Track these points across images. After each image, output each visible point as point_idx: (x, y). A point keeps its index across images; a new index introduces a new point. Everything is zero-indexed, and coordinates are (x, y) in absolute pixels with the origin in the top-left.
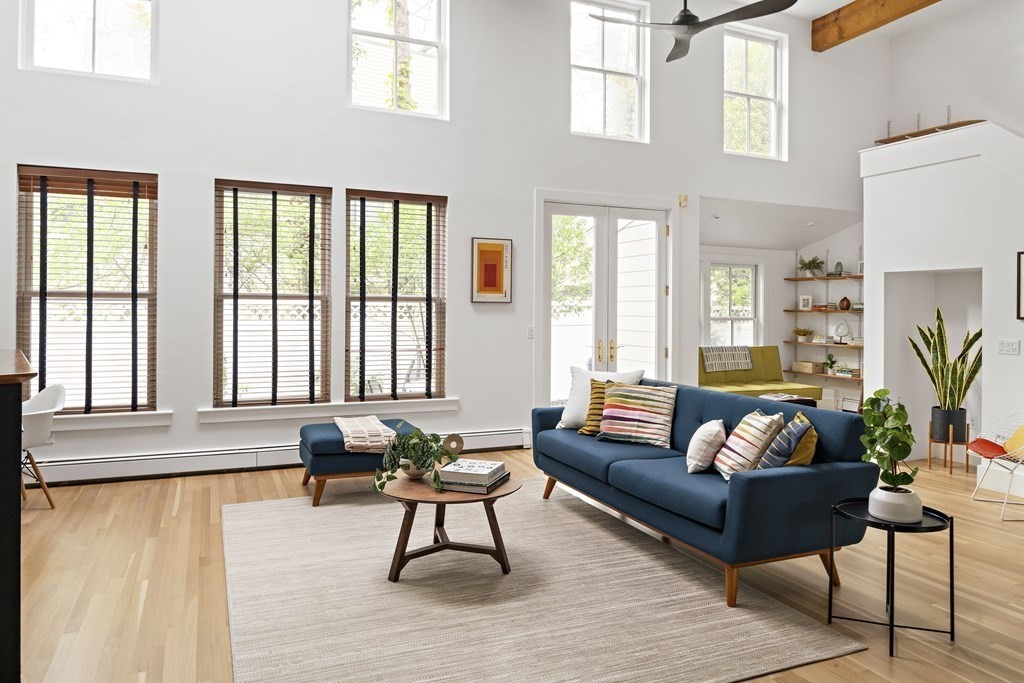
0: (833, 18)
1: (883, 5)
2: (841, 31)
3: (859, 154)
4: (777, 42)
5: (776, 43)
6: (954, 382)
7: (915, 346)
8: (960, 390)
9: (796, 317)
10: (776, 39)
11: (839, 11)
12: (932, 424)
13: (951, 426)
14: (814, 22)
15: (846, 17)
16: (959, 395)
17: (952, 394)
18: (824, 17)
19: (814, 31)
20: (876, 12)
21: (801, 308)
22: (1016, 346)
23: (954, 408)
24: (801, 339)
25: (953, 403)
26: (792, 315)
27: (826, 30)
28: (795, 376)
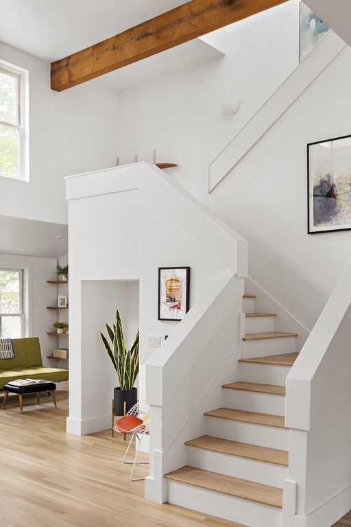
0: (65, 63)
1: (97, 59)
2: (70, 75)
3: (64, 180)
4: (20, 75)
5: (19, 77)
6: (128, 369)
7: (105, 340)
8: (132, 375)
9: (58, 314)
10: (19, 74)
11: (68, 58)
12: (114, 401)
13: (125, 403)
14: (53, 64)
15: (74, 64)
16: (132, 378)
17: (126, 378)
18: (59, 61)
19: (53, 73)
20: (93, 63)
21: (59, 306)
22: (158, 341)
23: (128, 388)
24: (59, 331)
25: (127, 385)
26: (54, 312)
27: (60, 73)
28: (58, 361)
